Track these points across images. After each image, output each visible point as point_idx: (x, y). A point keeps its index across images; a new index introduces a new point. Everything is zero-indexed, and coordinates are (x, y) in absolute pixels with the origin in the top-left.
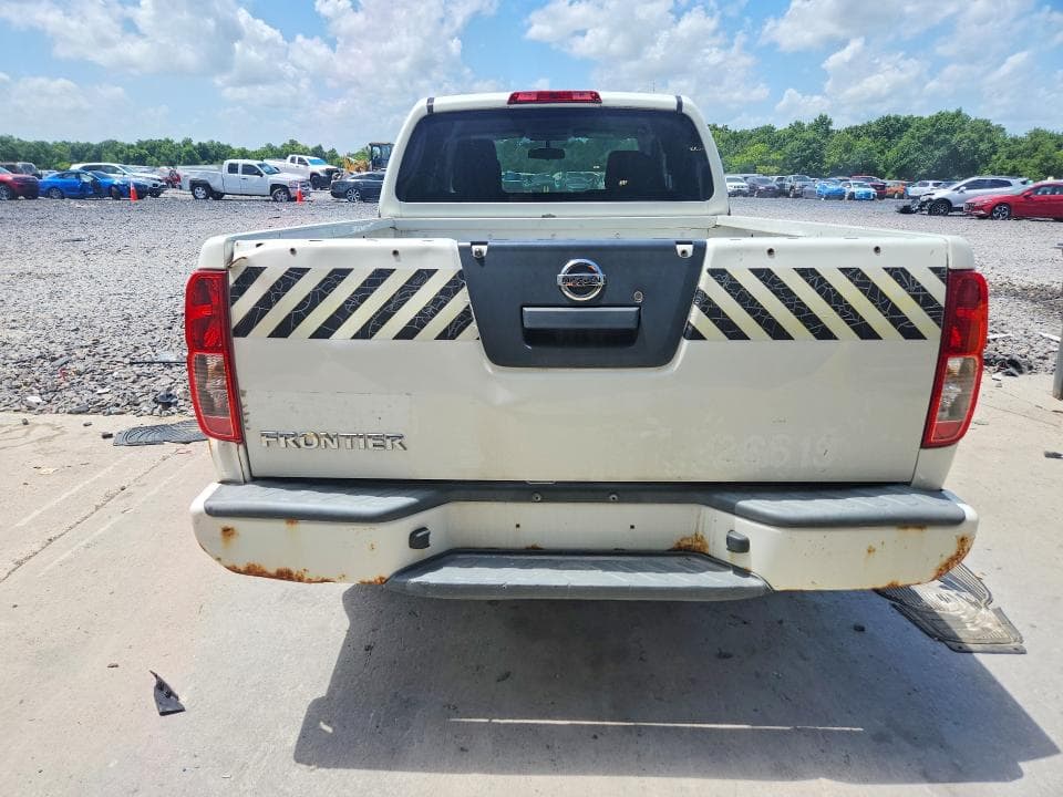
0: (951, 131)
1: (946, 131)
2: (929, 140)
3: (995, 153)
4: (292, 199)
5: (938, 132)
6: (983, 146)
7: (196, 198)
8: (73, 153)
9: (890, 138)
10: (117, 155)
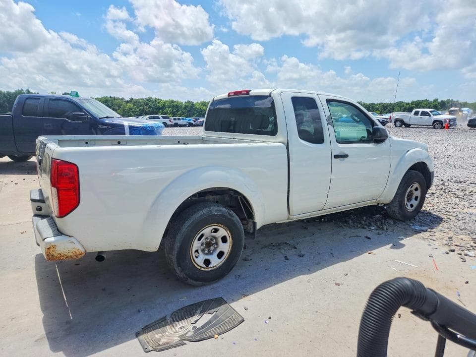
4: (443, 127)
7: (396, 126)
8: (383, 107)
10: (401, 107)
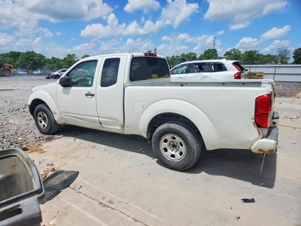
0: (33, 56)
1: (32, 57)
2: (27, 59)
3: (46, 63)
5: (29, 57)
6: (42, 61)
9: (15, 58)
